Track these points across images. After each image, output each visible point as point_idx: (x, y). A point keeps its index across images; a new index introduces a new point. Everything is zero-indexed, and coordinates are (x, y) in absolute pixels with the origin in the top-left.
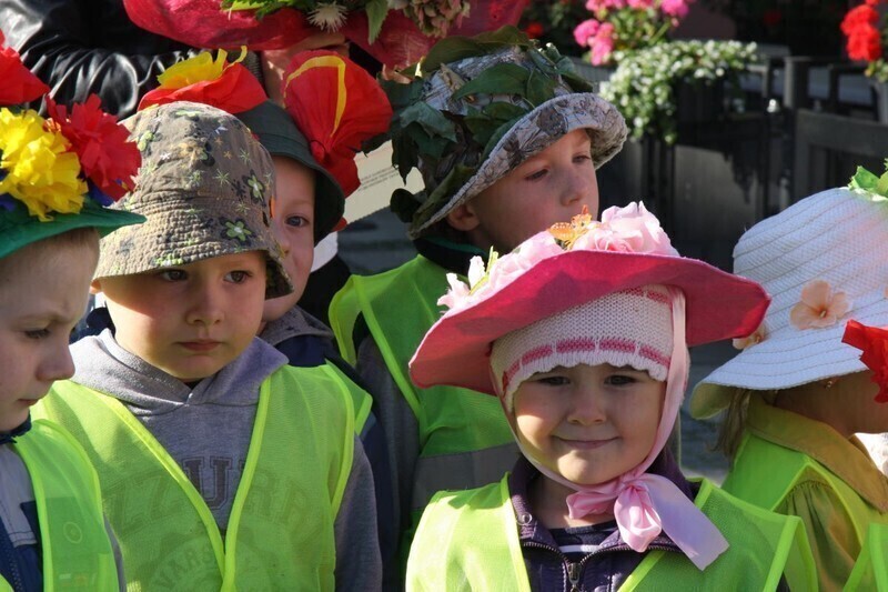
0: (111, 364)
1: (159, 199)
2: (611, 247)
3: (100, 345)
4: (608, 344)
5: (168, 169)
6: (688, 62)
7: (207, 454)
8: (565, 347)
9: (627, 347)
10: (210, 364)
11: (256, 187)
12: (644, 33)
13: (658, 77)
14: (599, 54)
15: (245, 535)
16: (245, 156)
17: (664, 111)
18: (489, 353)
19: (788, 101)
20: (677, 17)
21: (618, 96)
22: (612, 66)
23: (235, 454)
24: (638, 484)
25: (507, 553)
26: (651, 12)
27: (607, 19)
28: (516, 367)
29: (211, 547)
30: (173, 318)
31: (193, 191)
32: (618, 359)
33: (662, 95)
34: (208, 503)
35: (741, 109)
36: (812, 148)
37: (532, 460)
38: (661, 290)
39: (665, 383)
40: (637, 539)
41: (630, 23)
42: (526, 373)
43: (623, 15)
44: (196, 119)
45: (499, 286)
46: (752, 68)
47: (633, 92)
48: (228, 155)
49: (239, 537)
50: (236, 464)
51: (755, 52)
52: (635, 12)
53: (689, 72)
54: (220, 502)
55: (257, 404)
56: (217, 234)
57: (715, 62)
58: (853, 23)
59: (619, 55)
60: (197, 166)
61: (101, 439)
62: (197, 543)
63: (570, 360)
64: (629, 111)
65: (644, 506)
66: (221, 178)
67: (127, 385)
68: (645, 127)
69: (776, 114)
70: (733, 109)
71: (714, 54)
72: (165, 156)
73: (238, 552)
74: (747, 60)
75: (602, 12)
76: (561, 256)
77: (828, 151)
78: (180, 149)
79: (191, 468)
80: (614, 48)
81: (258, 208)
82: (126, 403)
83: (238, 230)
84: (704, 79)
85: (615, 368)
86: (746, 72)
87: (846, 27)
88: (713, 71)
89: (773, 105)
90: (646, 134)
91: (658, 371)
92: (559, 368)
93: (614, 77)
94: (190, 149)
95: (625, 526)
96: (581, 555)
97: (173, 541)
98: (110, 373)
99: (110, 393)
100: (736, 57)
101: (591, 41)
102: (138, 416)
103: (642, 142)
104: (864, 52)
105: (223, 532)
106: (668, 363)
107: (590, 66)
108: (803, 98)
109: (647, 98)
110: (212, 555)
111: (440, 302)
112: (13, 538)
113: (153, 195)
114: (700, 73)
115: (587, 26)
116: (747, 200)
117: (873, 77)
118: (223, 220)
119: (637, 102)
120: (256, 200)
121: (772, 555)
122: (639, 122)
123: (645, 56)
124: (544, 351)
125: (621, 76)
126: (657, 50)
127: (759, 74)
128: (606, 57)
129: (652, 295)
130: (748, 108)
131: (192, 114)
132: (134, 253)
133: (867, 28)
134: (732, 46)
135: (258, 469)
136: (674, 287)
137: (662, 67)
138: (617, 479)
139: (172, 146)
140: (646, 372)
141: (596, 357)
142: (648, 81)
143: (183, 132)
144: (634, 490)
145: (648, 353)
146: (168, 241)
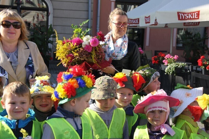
0: (95, 107)
1: (103, 90)
2: (159, 95)
3: (94, 105)
4: (159, 107)
5: (104, 86)
6: (177, 65)
7: (107, 119)
8: (153, 108)
9: (161, 107)
10: (107, 110)
11: (115, 88)
12: (172, 61)
13: (173, 67)
14: (166, 64)
15: (111, 130)
16: (114, 84)
17: (174, 71)
18: (144, 109)
19: (190, 71)
20: (176, 59)
21: (168, 69)
22: (168, 65)
23: (110, 119)
24: (164, 125)
25: (146, 134)
26: (173, 59)
27: (167, 59)
28: (147, 110)
29: (107, 131)
30: (104, 104)
31: (107, 89)
32: (160, 109)
33: (174, 69)
34: (107, 126)
35: (184, 71)
36: (193, 77)
37: (150, 122)
38: (165, 100)
39: (166, 112)
40: (164, 132)
41: (170, 60)
42: (148, 111)
43: (169, 59)
44: (108, 79)
45: (144, 100)
46: (186, 66)
47: (170, 69)
48: (111, 84)
49: (110, 130)
50: (110, 121)
51: (186, 64)
52: (171, 59)
53: (178, 67)
54: (108, 125)
55: (113, 113)
56: (110, 95)
57: (181, 65)
58: (199, 61)
59: (168, 64)
60: (107, 86)
61: (94, 117)
62: (105, 131)
63: (154, 109)
64: (169, 71)
65: (164, 128)
66: (111, 88)
67: (97, 110)
68: (172, 73)
69: (189, 72)
70: (183, 71)
71: (181, 64)
72: (104, 84)
73: (110, 132)
74: (185, 65)
75: (166, 59)
76: (152, 96)
77: (196, 77)
78: (106, 84)
79: (105, 121)
80: (168, 63)
81: (115, 91)
82: (97, 112)
83: (112, 94)
84: (179, 68)
85: (160, 110)
86: (185, 67)
87: (198, 61)
88: (181, 67)
89: (188, 71)
90: (172, 74)
91: (165, 111)
92: (153, 110)
93: (168, 67)
94: (107, 84)
95: (162, 130)
96: (156, 135)
97: (102, 130)
98: (95, 109)
99: (95, 111)
100: (184, 65)
101: (165, 62)
102: (98, 114)
103: (171, 75)
104: (200, 65)
105: (109, 129)
106: (167, 109)
107: (165, 65)
108: (192, 70)
109: (172, 70)
110: (107, 132)
111: (137, 102)
112: (79, 128)
113: (102, 89)
114: (179, 67)
115: (164, 60)
116: (185, 83)
117: (201, 68)
118: (110, 93)
119: (171, 70)
120: (114, 90)
121: (181, 136)
122: (171, 73)
123: (172, 64)
124: (151, 108)
125: (169, 67)
126: (173, 64)
127: (187, 67)
128: (167, 64)
129: (164, 101)
130: (185, 71)
131: (107, 78)
132: (99, 97)
133: (201, 62)
134: (183, 63)
135: (113, 121)
136: (167, 100)
137: (174, 66)
138: (161, 125)
139: (105, 83)
140: (164, 111)
141: (157, 109)
142: (172, 68)
143: (106, 81)
144: (163, 126)
145: (164, 108)
146: (103, 96)
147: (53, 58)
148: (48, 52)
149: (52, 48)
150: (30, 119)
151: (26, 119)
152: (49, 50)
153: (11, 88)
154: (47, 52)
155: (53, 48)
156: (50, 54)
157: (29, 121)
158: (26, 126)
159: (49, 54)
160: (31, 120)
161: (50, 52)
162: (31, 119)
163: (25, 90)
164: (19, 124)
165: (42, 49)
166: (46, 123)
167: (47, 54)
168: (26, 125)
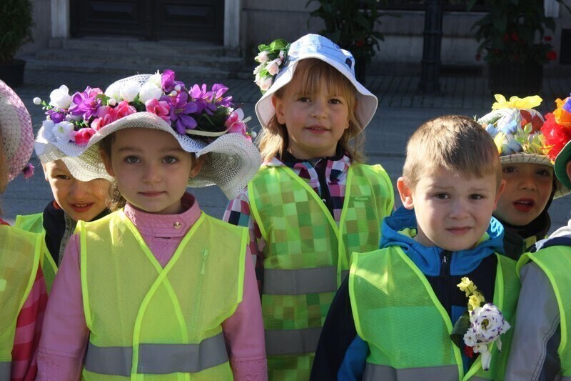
147: (558, 54)
148: (542, 32)
149: (556, 15)
150: (487, 247)
151: (474, 249)
152: (543, 25)
153: (439, 146)
154: (537, 33)
155: (560, 16)
156: (549, 39)
157: (485, 254)
158: (475, 270)
159: (544, 41)
160: (490, 252)
161: (548, 32)
162: (492, 248)
163: (486, 154)
164: (452, 261)
165: (518, 20)
166: (530, 261)
167: (537, 39)
168: (474, 268)
